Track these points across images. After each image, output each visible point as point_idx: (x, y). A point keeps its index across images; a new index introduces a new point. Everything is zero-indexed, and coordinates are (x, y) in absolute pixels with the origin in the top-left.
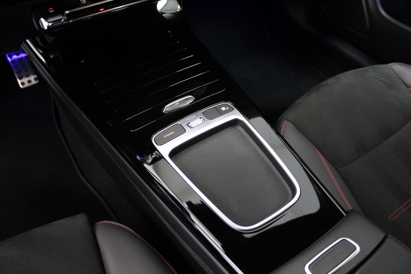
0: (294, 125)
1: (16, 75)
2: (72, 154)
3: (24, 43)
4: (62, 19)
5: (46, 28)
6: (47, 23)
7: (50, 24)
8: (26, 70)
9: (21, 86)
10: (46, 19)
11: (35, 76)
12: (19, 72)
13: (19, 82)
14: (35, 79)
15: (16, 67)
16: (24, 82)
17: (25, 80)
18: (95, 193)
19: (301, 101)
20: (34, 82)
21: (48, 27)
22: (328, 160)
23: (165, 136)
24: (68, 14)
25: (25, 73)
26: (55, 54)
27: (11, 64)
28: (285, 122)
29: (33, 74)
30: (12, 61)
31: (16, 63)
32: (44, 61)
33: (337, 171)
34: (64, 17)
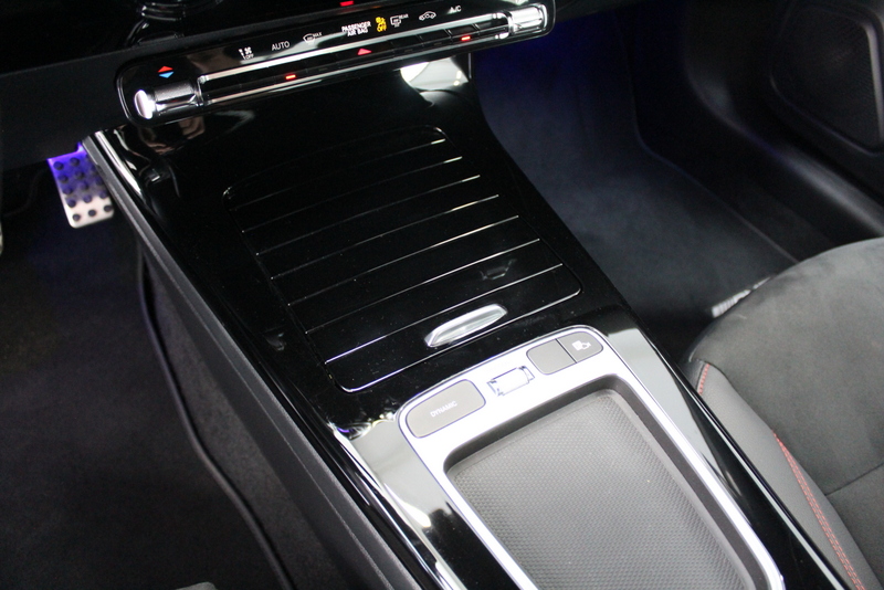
0: (727, 378)
1: (63, 197)
3: (89, 138)
4: (189, 97)
5: (148, 115)
6: (153, 102)
7: (161, 108)
8: (87, 187)
9: (73, 223)
10: (150, 92)
11: (107, 202)
12: (70, 191)
13: (69, 212)
14: (107, 209)
15: (65, 177)
16: (84, 211)
17: (82, 208)
18: (229, 490)
19: (741, 316)
20: (102, 215)
21: (155, 114)
22: (806, 469)
23: (434, 414)
24: (207, 82)
25: (84, 194)
26: (164, 174)
27: (54, 170)
28: (705, 369)
29: (102, 197)
30: (56, 164)
31: (65, 169)
32: (137, 189)
33: (828, 499)
34: (195, 92)
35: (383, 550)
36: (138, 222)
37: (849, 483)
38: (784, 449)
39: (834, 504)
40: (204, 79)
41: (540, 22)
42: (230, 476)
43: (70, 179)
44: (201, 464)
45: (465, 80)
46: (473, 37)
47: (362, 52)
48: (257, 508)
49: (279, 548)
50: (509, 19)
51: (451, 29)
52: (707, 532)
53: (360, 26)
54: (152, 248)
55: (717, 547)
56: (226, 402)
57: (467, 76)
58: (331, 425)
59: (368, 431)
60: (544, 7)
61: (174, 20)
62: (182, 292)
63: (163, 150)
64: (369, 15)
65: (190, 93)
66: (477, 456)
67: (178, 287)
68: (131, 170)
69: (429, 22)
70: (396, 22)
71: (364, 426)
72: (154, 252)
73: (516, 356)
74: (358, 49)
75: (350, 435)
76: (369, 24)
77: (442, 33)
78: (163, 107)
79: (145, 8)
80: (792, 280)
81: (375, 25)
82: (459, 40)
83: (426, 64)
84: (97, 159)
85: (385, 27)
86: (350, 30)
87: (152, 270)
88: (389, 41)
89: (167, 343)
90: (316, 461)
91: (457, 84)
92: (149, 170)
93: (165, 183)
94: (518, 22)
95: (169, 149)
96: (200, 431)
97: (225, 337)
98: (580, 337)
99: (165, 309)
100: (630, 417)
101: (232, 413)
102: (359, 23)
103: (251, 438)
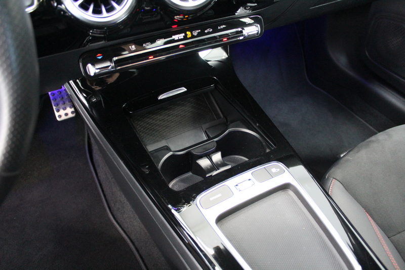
0: (342, 185)
1: (54, 107)
2: (103, 191)
3: (67, 83)
5: (92, 74)
6: (94, 69)
8: (64, 103)
9: (58, 119)
10: (93, 64)
11: (73, 109)
12: (57, 105)
13: (57, 114)
14: (72, 113)
15: (55, 99)
16: (63, 114)
17: (62, 112)
18: (124, 235)
20: (71, 115)
21: (95, 74)
22: (379, 226)
23: (211, 199)
24: (116, 60)
25: (63, 106)
26: (98, 98)
27: (50, 96)
28: (333, 181)
29: (71, 108)
30: (51, 94)
31: (55, 95)
32: (87, 105)
33: (390, 240)
34: (112, 64)
35: (189, 257)
36: (87, 118)
37: (400, 233)
38: (369, 217)
39: (392, 242)
40: (115, 59)
41: (257, 32)
42: (125, 229)
43: (57, 100)
44: (113, 224)
45: (227, 56)
46: (228, 39)
47: (181, 46)
48: (136, 243)
49: (146, 261)
50: (243, 31)
51: (219, 36)
52: (330, 251)
53: (180, 35)
54: (92, 130)
55: (334, 257)
56: (123, 196)
57: (228, 54)
58: (170, 206)
59: (185, 209)
60: (259, 25)
61: (103, 36)
62: (105, 148)
63: (98, 88)
64: (184, 31)
65: (109, 65)
66: (230, 217)
67: (104, 146)
68: (84, 97)
69: (209, 33)
70: (195, 33)
71: (183, 207)
72: (93, 131)
73: (247, 174)
74: (179, 45)
75: (178, 210)
76: (184, 34)
77: (215, 37)
78: (98, 70)
79: (91, 31)
80: (373, 141)
81: (186, 35)
82: (222, 40)
83: (211, 50)
84: (70, 92)
85: (190, 36)
86: (176, 37)
87: (92, 139)
88: (192, 42)
89: (98, 171)
90: (161, 219)
91: (224, 58)
92: (92, 97)
93: (98, 102)
94: (248, 32)
95: (100, 88)
96: (112, 209)
97: (123, 167)
98: (275, 167)
99: (97, 156)
100: (297, 201)
101: (126, 201)
102: (180, 34)
103: (134, 212)
